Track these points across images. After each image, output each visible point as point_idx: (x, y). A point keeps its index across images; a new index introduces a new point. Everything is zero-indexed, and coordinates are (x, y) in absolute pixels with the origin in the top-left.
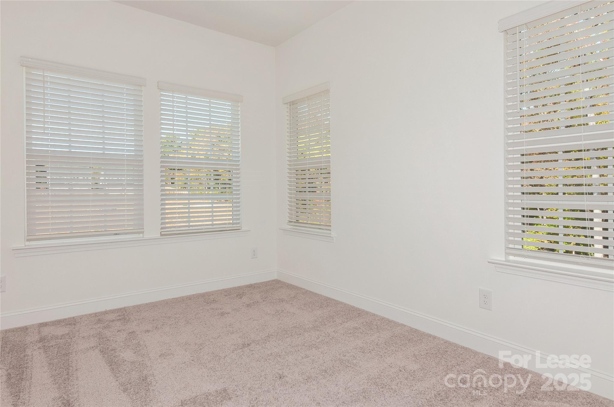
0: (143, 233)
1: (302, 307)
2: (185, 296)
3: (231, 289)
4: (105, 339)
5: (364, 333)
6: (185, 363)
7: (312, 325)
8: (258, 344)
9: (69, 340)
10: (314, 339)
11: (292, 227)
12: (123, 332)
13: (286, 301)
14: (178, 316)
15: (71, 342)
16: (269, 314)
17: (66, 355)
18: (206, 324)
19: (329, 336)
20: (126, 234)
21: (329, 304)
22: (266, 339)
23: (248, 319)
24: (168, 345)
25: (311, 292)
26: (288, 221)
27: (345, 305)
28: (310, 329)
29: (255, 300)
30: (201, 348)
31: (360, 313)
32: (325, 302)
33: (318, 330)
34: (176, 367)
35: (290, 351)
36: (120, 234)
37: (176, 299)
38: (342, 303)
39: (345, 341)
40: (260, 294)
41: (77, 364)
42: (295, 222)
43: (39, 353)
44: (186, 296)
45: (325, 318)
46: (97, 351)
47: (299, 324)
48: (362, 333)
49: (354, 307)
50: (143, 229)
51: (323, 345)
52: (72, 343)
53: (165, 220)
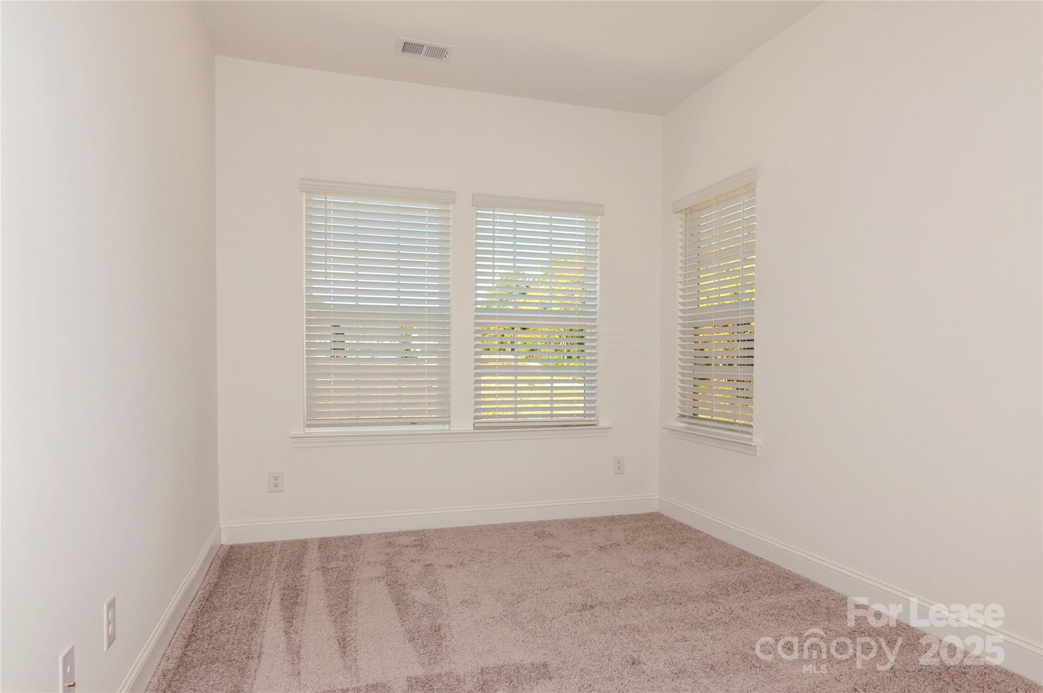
0: (449, 423)
1: (693, 561)
2: (507, 524)
3: (578, 520)
4: (394, 569)
5: (799, 618)
6: (494, 617)
7: (703, 593)
8: (608, 608)
9: (352, 565)
10: (702, 615)
11: (685, 425)
12: (418, 563)
13: (667, 549)
14: (494, 551)
15: (354, 566)
16: (633, 566)
17: (347, 582)
18: (532, 568)
19: (731, 614)
20: (427, 423)
21: (743, 562)
22: (621, 603)
23: (597, 569)
24: (474, 589)
25: (714, 538)
26: (679, 414)
27: (774, 566)
28: (699, 598)
29: (615, 542)
30: (520, 600)
31: (798, 584)
32: (736, 559)
33: (713, 602)
34: (481, 621)
35: (658, 627)
36: (419, 424)
37: (495, 526)
38: (768, 563)
39: (759, 625)
40: (624, 534)
41: (358, 596)
42: (691, 417)
43: (317, 575)
44: (509, 523)
45: (730, 583)
46: (383, 583)
47: (682, 588)
48: (796, 617)
49: (791, 572)
50: (449, 417)
51: (718, 626)
52: (355, 569)
53: (481, 405)
